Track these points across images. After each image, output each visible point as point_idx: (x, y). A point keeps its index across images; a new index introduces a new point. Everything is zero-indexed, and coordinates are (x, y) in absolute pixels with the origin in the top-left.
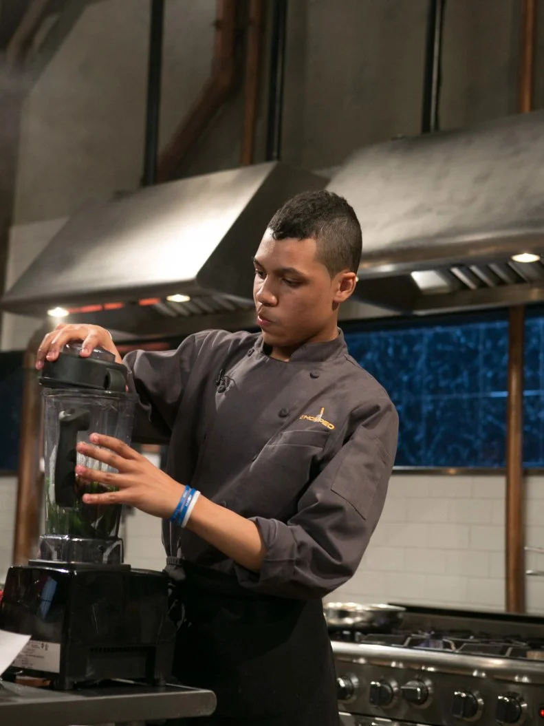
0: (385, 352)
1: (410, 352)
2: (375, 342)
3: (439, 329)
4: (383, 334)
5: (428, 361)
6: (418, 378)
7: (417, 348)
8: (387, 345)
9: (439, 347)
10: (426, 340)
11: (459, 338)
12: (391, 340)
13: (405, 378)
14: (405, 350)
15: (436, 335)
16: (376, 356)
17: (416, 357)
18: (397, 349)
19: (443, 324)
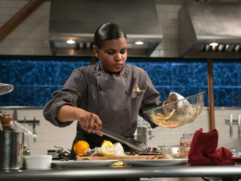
0: (42, 69)
1: (52, 70)
2: (37, 65)
3: (64, 63)
4: (40, 62)
5: (60, 74)
6: (56, 79)
7: (55, 69)
8: (42, 67)
9: (65, 69)
10: (59, 66)
11: (73, 67)
12: (44, 65)
13: (51, 79)
14: (50, 69)
15: (63, 65)
16: (37, 70)
17: (55, 72)
18: (47, 69)
19: (66, 61)
